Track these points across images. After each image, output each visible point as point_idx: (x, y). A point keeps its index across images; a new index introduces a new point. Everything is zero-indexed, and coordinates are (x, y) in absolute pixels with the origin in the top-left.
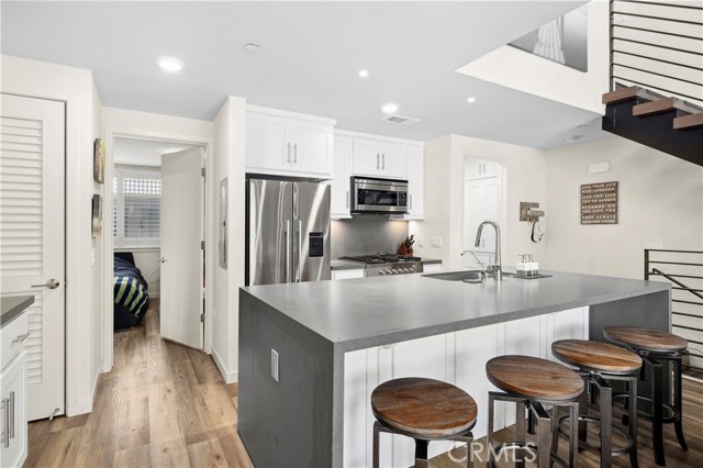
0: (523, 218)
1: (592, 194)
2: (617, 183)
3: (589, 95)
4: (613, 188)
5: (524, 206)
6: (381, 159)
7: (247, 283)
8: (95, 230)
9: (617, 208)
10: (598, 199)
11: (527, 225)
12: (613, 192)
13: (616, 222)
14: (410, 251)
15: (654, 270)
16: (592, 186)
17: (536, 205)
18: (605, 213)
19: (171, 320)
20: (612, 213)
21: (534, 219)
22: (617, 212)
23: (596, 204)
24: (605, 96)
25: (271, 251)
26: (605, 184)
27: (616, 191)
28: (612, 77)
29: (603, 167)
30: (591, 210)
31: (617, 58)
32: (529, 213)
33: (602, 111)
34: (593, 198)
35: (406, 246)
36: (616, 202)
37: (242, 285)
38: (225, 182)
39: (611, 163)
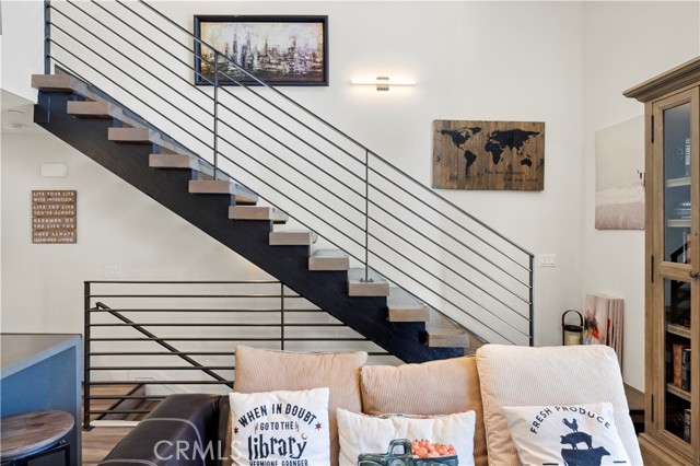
1: (47, 203)
2: (75, 192)
4: (72, 198)
9: (75, 223)
10: (54, 210)
12: (70, 203)
13: (75, 242)
15: (98, 304)
16: (47, 194)
18: (62, 229)
20: (70, 230)
22: (75, 228)
23: (50, 217)
24: (37, 78)
26: (61, 192)
27: (74, 203)
28: (48, 57)
29: (59, 170)
30: (45, 224)
33: (34, 97)
34: (47, 210)
36: (74, 216)
39: (68, 166)
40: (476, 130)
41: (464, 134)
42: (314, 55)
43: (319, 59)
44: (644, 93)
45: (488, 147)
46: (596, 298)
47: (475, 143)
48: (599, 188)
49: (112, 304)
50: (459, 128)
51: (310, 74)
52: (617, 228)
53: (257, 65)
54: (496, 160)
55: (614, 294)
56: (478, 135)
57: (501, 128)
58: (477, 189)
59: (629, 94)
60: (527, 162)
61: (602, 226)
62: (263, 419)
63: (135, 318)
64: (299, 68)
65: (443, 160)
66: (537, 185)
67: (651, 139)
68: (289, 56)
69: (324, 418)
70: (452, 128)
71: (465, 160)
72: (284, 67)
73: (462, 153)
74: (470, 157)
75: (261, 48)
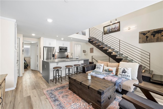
0: (83, 52)
1: (91, 49)
2: (93, 48)
3: (86, 38)
5: (83, 51)
6: (63, 44)
7: (44, 60)
8: (23, 54)
11: (84, 53)
13: (93, 53)
14: (68, 57)
17: (85, 50)
19: (32, 67)
21: (85, 52)
24: (88, 38)
25: (48, 57)
30: (91, 51)
31: (90, 33)
32: (84, 51)
33: (88, 40)
35: (68, 56)
36: (93, 50)
37: (43, 60)
38: (40, 48)
39: (92, 46)
41: (146, 33)
43: (119, 28)
45: (152, 34)
49: (94, 58)
50: (144, 32)
51: (118, 30)
53: (111, 31)
54: (154, 37)
56: (149, 33)
57: (155, 30)
58: (149, 42)
60: (162, 36)
62: (98, 65)
63: (96, 60)
64: (116, 29)
65: (141, 38)
68: (115, 28)
70: (143, 33)
71: (146, 38)
72: (114, 30)
73: (145, 36)
75: (111, 28)
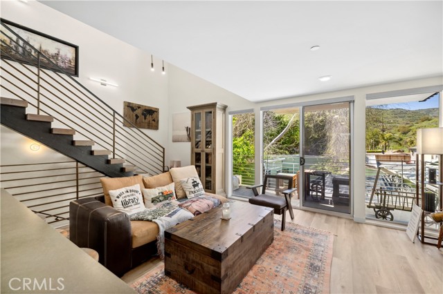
40: (139, 107)
41: (135, 108)
42: (70, 61)
43: (73, 64)
44: (191, 108)
45: (143, 114)
46: (174, 161)
47: (139, 112)
48: (173, 130)
50: (133, 106)
51: (67, 69)
52: (179, 141)
54: (145, 119)
55: (178, 160)
56: (139, 109)
57: (147, 108)
59: (188, 108)
60: (154, 120)
61: (174, 141)
62: (124, 195)
64: (61, 65)
66: (156, 128)
67: (192, 120)
68: (55, 57)
69: (140, 192)
70: (131, 105)
71: (135, 117)
73: (134, 115)
74: (137, 117)
75: (37, 47)
